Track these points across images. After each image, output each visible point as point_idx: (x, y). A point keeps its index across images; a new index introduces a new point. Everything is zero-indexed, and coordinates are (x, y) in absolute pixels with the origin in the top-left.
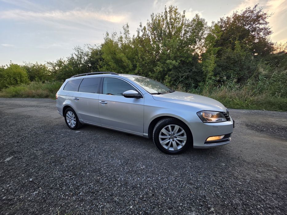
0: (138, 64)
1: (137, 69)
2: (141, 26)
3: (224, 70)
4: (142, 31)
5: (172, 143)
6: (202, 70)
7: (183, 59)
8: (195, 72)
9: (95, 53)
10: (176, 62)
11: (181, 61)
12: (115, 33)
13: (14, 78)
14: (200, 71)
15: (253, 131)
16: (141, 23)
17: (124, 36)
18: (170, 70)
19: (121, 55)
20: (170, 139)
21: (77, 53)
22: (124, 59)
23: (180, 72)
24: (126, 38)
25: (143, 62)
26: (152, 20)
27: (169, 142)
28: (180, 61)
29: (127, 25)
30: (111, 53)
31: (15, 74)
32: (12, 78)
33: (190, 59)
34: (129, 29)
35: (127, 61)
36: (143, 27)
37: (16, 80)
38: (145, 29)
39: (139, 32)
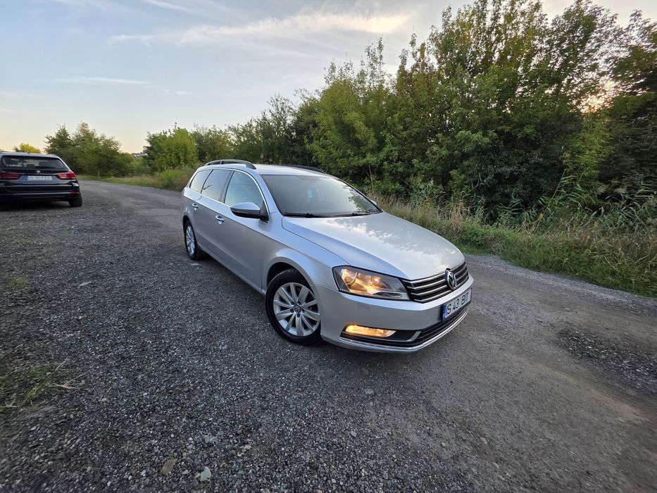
0: (389, 137)
1: (386, 149)
2: (413, 43)
3: (645, 165)
4: (414, 55)
5: (295, 318)
6: (561, 162)
7: (507, 129)
8: (537, 165)
9: (309, 110)
10: (485, 135)
11: (500, 133)
12: (349, 66)
13: (176, 154)
14: (554, 165)
15: (562, 352)
16: (414, 37)
17: (368, 70)
18: (465, 156)
19: (353, 117)
20: (292, 311)
21: (274, 111)
22: (359, 125)
23: (493, 163)
24: (373, 75)
25: (404, 133)
26: (446, 24)
27: (291, 316)
28: (495, 134)
29: (380, 42)
30: (335, 110)
31: (177, 147)
32: (173, 154)
33: (528, 130)
34: (383, 53)
35: (364, 128)
36: (418, 45)
37: (179, 158)
38: (422, 49)
39: (404, 60)
